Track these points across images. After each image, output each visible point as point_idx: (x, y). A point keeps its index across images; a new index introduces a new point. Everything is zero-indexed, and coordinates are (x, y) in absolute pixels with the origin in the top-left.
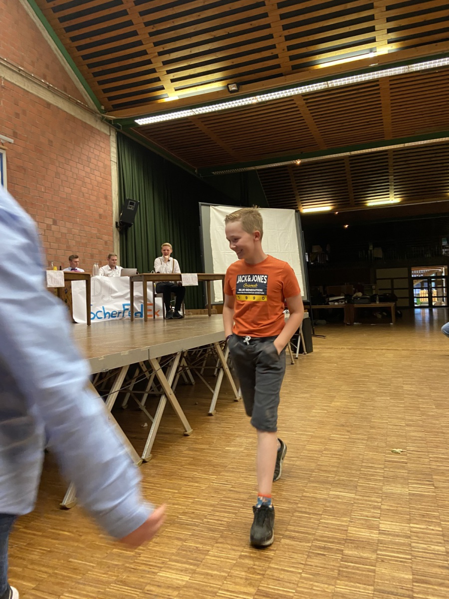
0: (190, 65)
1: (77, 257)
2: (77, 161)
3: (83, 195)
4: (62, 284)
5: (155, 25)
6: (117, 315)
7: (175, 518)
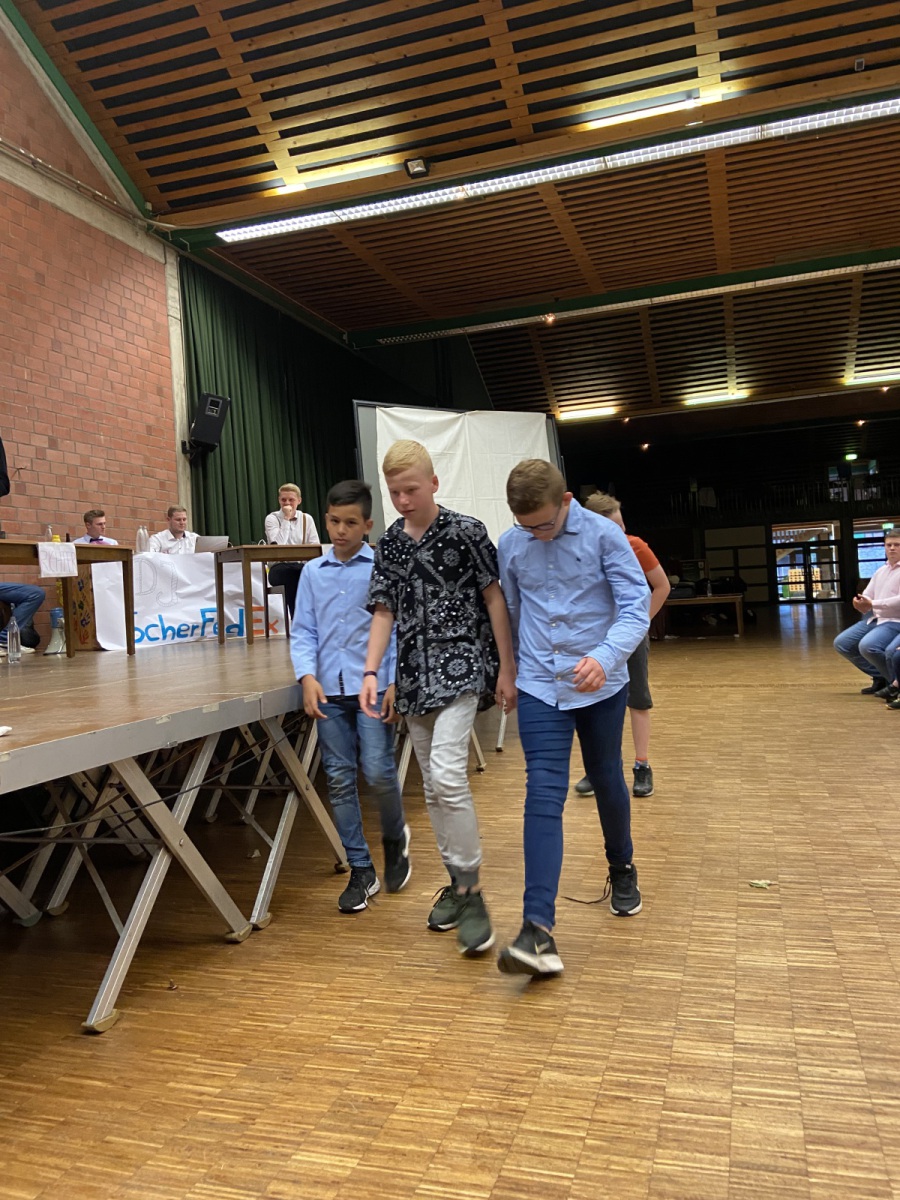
0: (327, 121)
1: (102, 514)
2: (97, 316)
3: (112, 388)
4: (72, 570)
5: (255, 38)
6: (189, 632)
7: (324, 1040)
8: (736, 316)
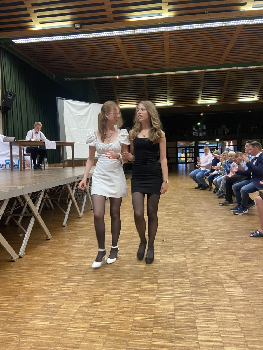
0: (50, 9)
6: (1, 167)
7: (40, 289)
8: (170, 81)
